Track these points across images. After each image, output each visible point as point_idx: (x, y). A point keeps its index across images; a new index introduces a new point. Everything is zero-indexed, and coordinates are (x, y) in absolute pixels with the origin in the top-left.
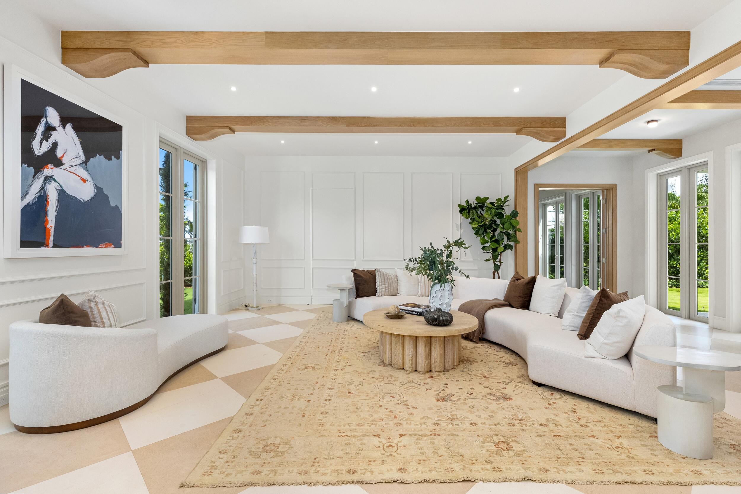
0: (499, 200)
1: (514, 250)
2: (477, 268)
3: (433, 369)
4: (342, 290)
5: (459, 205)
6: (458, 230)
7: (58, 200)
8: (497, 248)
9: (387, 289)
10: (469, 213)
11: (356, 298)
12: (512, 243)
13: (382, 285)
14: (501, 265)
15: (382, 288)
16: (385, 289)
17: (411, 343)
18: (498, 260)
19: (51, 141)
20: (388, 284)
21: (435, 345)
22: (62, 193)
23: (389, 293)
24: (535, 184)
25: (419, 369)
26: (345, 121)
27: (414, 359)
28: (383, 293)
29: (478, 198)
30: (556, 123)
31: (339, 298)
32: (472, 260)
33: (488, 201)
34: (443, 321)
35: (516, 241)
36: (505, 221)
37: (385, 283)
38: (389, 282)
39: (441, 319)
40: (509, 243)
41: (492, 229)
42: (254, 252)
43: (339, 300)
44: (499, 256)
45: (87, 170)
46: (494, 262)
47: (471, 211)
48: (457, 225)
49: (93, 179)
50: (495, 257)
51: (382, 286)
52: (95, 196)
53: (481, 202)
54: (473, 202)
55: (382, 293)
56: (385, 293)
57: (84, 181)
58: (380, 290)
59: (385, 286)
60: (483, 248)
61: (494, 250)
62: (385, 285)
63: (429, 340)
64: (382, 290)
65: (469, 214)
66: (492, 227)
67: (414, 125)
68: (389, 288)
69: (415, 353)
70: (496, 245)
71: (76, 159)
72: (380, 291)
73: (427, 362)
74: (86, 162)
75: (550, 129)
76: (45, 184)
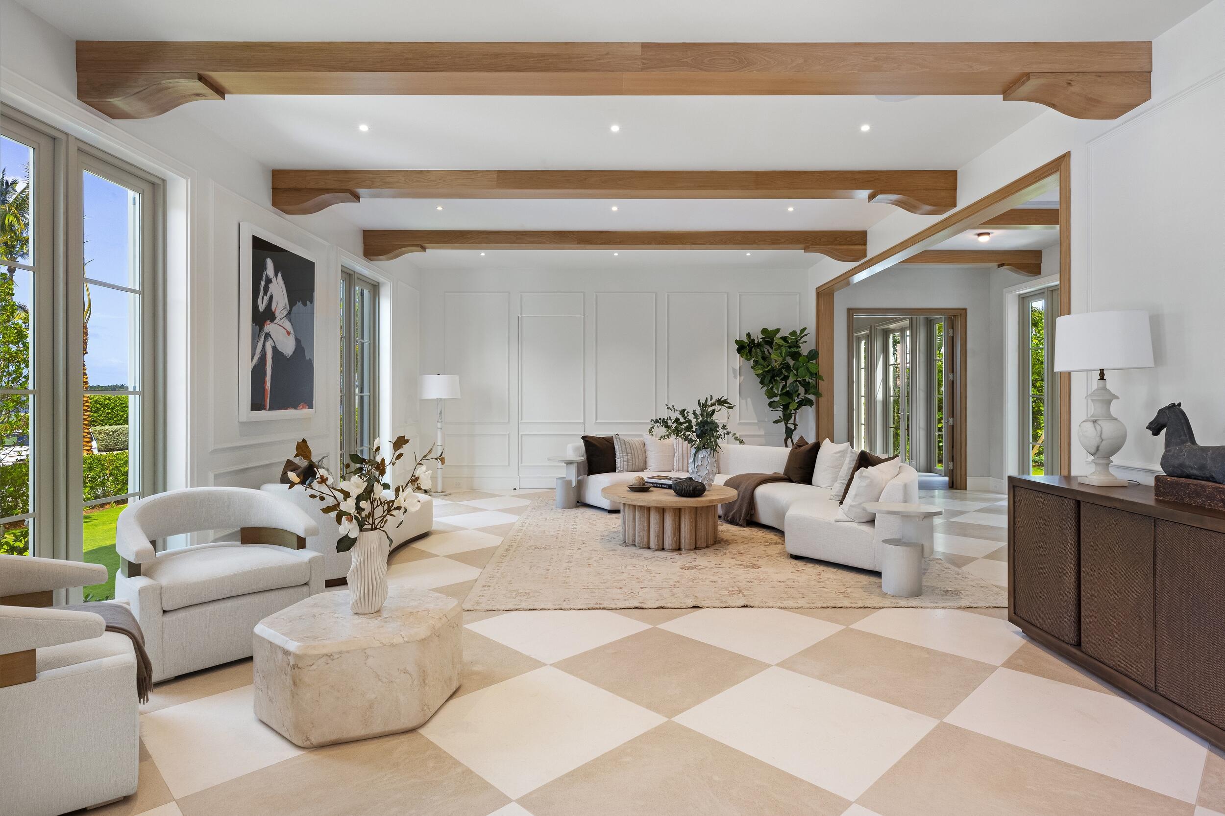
0: (794, 333)
1: (814, 407)
2: (763, 434)
3: (682, 547)
4: (569, 463)
5: (736, 341)
6: (735, 377)
7: (272, 358)
8: (789, 403)
9: (630, 461)
10: (750, 352)
11: (588, 475)
12: (811, 397)
13: (623, 456)
14: (795, 429)
15: (623, 461)
16: (628, 462)
17: (658, 517)
18: (792, 421)
19: (269, 295)
20: (632, 455)
21: (685, 518)
22: (275, 349)
23: (634, 467)
24: (848, 309)
25: (667, 546)
26: (575, 236)
27: (661, 536)
28: (625, 467)
29: (764, 331)
30: (853, 239)
31: (565, 476)
32: (757, 421)
33: (779, 335)
34: (693, 490)
35: (818, 395)
36: (799, 366)
37: (627, 453)
38: (633, 452)
39: (691, 489)
40: (807, 396)
41: (782, 376)
42: (439, 412)
43: (565, 478)
44: (793, 415)
45: (290, 321)
46: (786, 424)
47: (754, 350)
48: (734, 370)
49: (294, 332)
50: (787, 417)
51: (623, 458)
52: (295, 349)
53: (769, 336)
54: (758, 337)
55: (623, 468)
56: (628, 467)
57: (288, 333)
58: (621, 463)
59: (628, 459)
60: (770, 405)
61: (786, 407)
62: (627, 456)
63: (678, 512)
64: (623, 463)
65: (750, 355)
66: (782, 372)
67: (666, 242)
68: (633, 461)
69: (662, 528)
70: (788, 400)
71: (283, 311)
72: (620, 465)
73: (675, 538)
74: (289, 313)
75: (845, 247)
76: (265, 342)
